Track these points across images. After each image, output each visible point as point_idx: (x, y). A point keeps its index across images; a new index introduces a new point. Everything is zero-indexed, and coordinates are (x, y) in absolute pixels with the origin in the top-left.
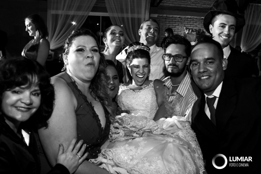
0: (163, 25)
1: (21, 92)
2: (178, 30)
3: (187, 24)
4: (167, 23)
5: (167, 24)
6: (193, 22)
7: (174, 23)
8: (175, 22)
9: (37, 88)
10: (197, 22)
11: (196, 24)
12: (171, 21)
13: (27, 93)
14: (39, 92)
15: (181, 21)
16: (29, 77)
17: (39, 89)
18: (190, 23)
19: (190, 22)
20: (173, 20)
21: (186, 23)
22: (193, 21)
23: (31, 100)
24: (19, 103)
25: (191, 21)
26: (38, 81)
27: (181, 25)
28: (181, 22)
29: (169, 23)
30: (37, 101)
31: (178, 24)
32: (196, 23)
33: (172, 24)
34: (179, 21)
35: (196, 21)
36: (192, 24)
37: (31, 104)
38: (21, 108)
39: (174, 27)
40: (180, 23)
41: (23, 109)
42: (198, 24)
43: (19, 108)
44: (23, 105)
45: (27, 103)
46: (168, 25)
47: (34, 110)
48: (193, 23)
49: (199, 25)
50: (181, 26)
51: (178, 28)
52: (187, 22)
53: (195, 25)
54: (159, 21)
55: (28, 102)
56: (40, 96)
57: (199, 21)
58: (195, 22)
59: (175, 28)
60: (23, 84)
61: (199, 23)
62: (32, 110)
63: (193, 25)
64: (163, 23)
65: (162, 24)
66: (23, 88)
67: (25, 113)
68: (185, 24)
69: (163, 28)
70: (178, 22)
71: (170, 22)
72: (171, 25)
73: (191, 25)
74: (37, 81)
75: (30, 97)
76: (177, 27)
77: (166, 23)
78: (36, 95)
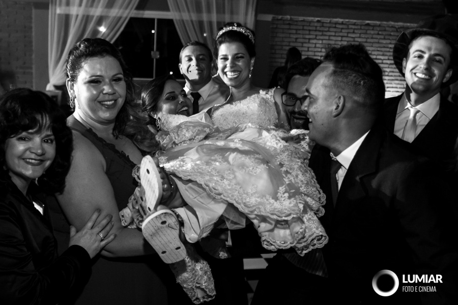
0: (283, 37)
1: (30, 139)
2: (315, 47)
3: (335, 36)
4: (293, 34)
5: (292, 36)
6: (347, 31)
7: (307, 32)
8: (310, 30)
9: (49, 133)
10: (356, 31)
11: (353, 35)
12: (300, 30)
13: (37, 139)
14: (52, 137)
15: (322, 29)
16: (39, 117)
17: (52, 133)
18: (341, 34)
19: (341, 32)
20: (305, 28)
21: (333, 34)
22: (348, 28)
23: (43, 149)
24: (28, 153)
25: (342, 29)
26: (51, 123)
27: (322, 37)
28: (323, 31)
29: (296, 33)
30: (50, 150)
31: (316, 35)
32: (354, 33)
33: (303, 34)
34: (318, 28)
35: (355, 29)
36: (346, 35)
37: (43, 154)
38: (31, 161)
39: (307, 41)
40: (321, 33)
41: (33, 161)
42: (358, 35)
43: (28, 160)
44: (33, 156)
45: (38, 154)
46: (294, 37)
47: (48, 163)
48: (348, 33)
49: (360, 37)
50: (322, 40)
51: (316, 44)
52: (335, 32)
53: (352, 37)
54: (276, 28)
55: (39, 151)
56: (54, 142)
57: (361, 29)
58: (352, 31)
59: (309, 43)
60: (32, 128)
61: (360, 34)
62: (45, 162)
63: (347, 37)
64: (283, 33)
65: (281, 35)
66: (32, 133)
67: (36, 167)
68: (330, 36)
69: (284, 44)
70: (316, 30)
71: (299, 32)
72: (301, 36)
73: (342, 37)
74: (48, 122)
75: (41, 145)
76: (314, 41)
77: (290, 34)
78: (49, 141)
